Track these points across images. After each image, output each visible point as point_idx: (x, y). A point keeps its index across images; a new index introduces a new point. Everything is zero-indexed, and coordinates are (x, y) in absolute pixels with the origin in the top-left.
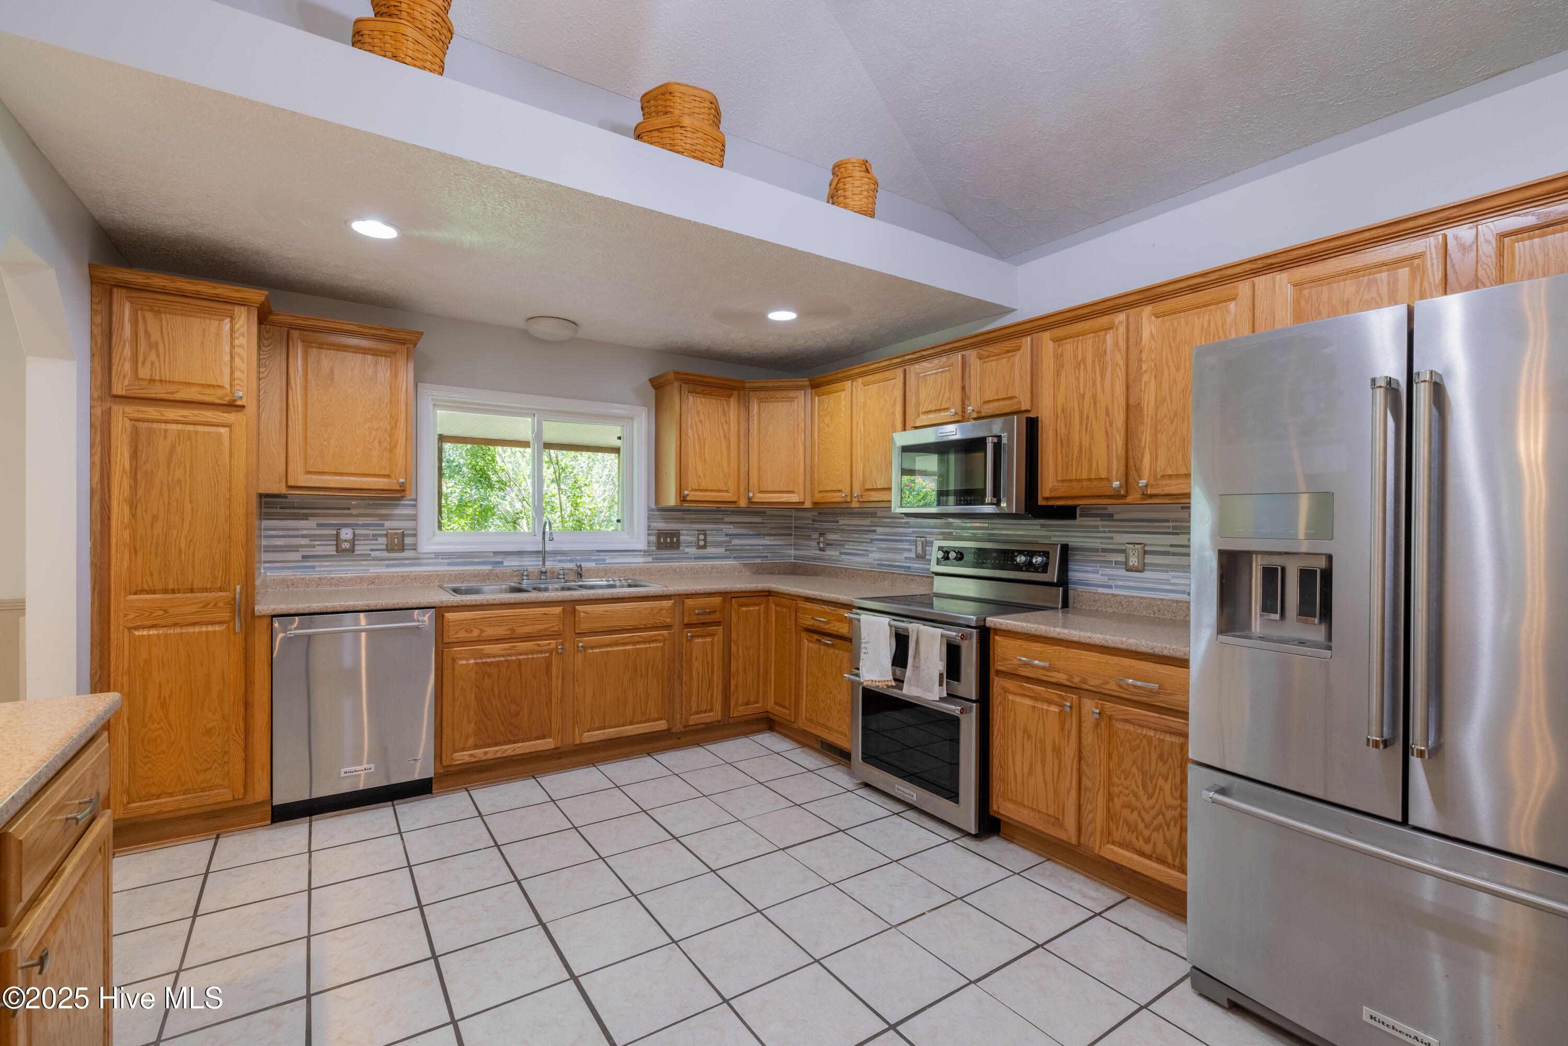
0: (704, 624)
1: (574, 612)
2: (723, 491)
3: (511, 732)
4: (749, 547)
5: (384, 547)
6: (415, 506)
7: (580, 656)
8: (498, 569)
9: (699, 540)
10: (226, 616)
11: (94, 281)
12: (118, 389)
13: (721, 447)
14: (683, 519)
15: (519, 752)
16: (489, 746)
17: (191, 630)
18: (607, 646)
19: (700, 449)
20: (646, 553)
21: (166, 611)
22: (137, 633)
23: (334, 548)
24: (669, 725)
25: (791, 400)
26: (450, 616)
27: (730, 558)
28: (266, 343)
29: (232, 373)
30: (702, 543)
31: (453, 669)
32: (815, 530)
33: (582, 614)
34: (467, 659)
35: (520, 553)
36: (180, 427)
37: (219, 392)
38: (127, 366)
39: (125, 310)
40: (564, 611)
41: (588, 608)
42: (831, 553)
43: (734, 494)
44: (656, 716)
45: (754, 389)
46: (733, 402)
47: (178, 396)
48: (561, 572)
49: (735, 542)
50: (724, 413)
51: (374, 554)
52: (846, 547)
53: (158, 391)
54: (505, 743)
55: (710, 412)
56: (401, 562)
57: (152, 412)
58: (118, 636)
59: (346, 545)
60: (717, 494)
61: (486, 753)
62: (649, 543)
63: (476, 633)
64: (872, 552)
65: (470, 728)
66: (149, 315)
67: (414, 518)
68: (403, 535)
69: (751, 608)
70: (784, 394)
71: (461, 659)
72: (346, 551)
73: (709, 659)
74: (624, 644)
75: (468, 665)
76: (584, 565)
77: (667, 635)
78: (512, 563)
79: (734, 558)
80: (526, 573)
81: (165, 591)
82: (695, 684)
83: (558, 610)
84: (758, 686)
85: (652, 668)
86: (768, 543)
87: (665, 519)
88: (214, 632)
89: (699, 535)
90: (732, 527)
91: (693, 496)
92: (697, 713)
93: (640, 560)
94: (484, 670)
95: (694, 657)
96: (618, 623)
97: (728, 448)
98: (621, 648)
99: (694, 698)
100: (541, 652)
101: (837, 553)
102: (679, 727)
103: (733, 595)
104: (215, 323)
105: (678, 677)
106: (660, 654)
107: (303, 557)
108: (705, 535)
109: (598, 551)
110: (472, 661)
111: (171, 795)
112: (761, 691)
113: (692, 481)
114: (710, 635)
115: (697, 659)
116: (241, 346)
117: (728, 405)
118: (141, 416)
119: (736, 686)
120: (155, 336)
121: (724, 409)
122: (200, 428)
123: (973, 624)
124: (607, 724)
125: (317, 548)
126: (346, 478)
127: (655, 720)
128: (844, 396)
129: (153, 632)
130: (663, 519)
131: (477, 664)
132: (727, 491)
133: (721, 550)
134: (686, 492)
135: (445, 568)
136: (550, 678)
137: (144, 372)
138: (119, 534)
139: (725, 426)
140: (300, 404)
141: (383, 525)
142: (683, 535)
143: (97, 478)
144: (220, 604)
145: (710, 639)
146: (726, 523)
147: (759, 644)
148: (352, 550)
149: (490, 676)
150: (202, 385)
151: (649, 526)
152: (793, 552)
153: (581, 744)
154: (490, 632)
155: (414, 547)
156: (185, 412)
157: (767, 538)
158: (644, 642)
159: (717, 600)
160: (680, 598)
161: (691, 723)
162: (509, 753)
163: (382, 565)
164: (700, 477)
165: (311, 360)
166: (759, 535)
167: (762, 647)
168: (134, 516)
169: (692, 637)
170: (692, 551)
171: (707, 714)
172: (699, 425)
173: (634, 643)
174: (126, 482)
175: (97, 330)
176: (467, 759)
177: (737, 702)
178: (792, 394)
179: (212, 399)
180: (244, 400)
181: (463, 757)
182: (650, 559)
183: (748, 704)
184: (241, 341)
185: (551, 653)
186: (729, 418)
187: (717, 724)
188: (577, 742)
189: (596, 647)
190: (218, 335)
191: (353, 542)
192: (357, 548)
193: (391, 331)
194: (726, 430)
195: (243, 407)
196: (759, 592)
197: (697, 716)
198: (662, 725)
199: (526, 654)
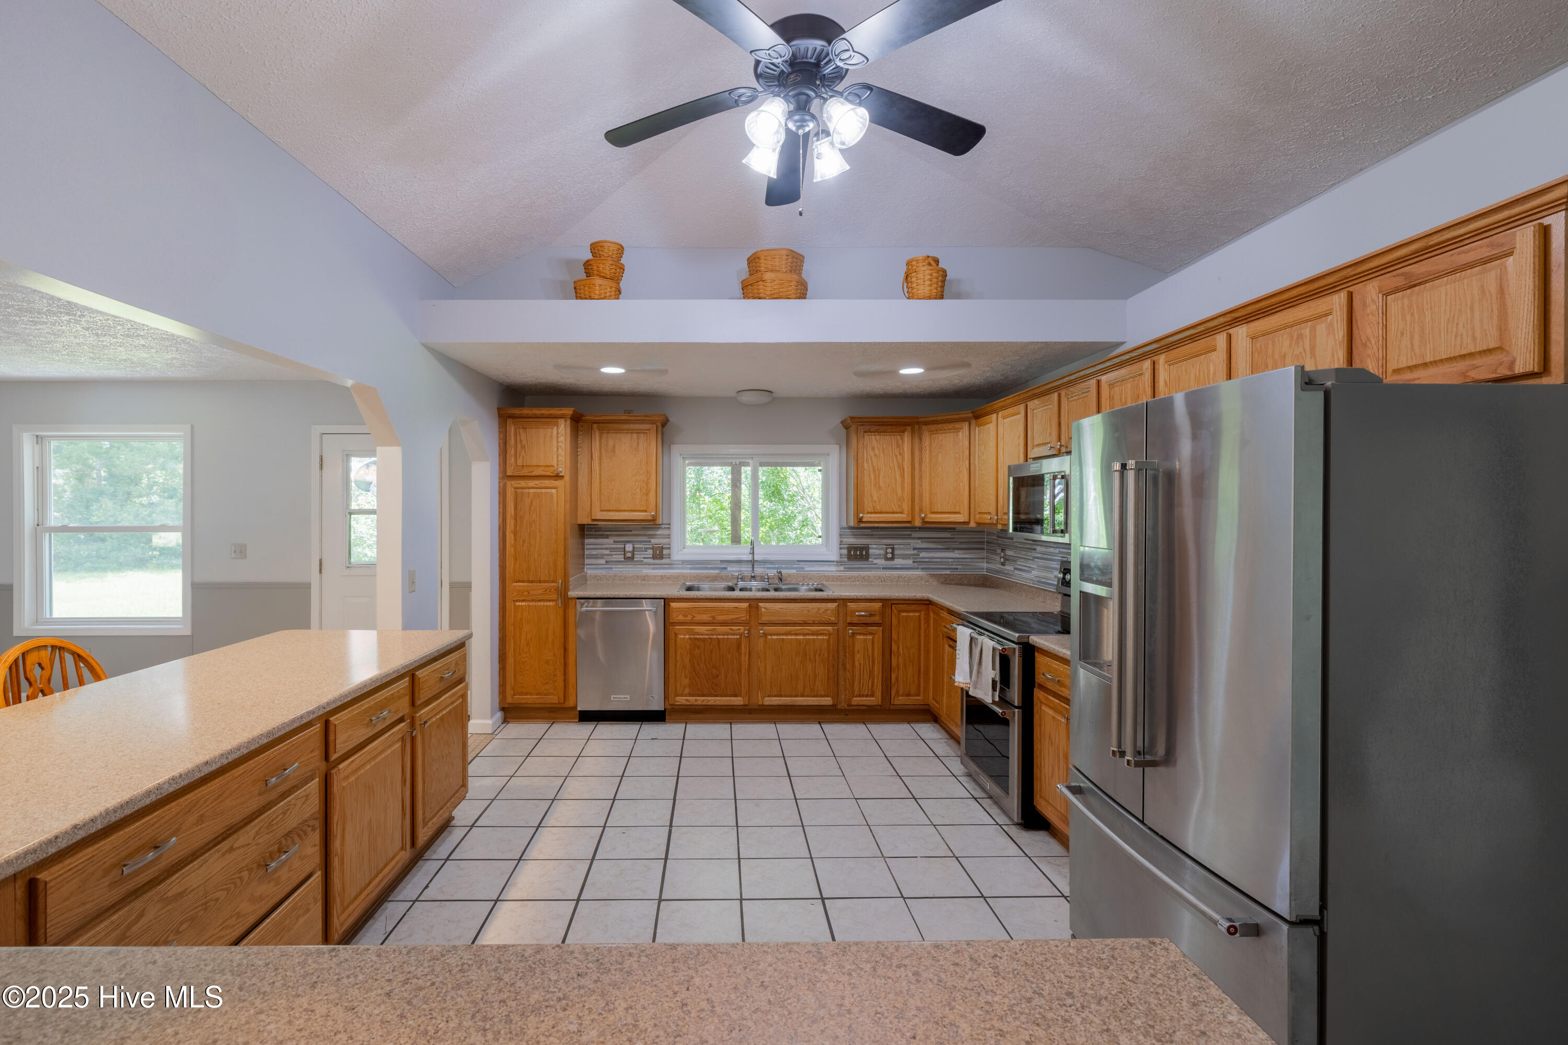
0: (866, 624)
1: (758, 607)
2: (897, 513)
3: (713, 689)
4: (938, 560)
5: (651, 556)
6: (669, 528)
7: (762, 640)
8: (724, 573)
9: (887, 553)
10: (554, 596)
11: (500, 416)
12: (509, 473)
13: (895, 476)
14: (872, 535)
15: (718, 703)
16: (699, 696)
17: (539, 604)
18: (782, 634)
19: (875, 478)
20: (839, 563)
21: (529, 593)
22: (517, 604)
23: (623, 556)
24: (833, 702)
25: (957, 430)
26: (673, 605)
27: (918, 568)
28: (581, 433)
29: (558, 458)
30: (889, 556)
31: (676, 642)
32: (999, 545)
33: (763, 610)
34: (685, 635)
35: (739, 562)
36: (534, 490)
37: (552, 469)
38: (513, 460)
39: (511, 429)
40: (750, 606)
41: (767, 605)
42: (1009, 568)
43: (908, 515)
44: (823, 693)
45: (927, 423)
46: (907, 437)
47: (534, 474)
48: (766, 577)
49: (923, 554)
50: (898, 446)
51: (645, 560)
52: (1018, 563)
53: (525, 472)
54: (709, 696)
55: (885, 446)
56: (662, 566)
57: (523, 483)
58: (509, 604)
59: (629, 555)
60: (891, 515)
61: (696, 700)
62: (841, 555)
63: (689, 617)
64: (1033, 569)
65: (686, 682)
66: (521, 430)
67: (668, 536)
68: (662, 548)
69: (911, 614)
70: (950, 426)
71: (680, 634)
72: (630, 559)
73: (870, 653)
74: (796, 634)
75: (684, 638)
76: (784, 572)
77: (831, 631)
78: (733, 570)
79: (922, 569)
80: (740, 577)
81: (529, 581)
82: (857, 672)
83: (745, 605)
84: (919, 681)
85: (819, 655)
86: (958, 556)
87: (856, 536)
88: (550, 606)
89: (887, 548)
90: (919, 541)
91: (867, 517)
92: (860, 696)
93: (833, 568)
94: (696, 643)
95: (856, 651)
96: (790, 618)
97: (903, 476)
98: (793, 637)
99: (856, 683)
100: (733, 634)
101: (1012, 568)
102: (843, 705)
103: (893, 602)
104: (550, 430)
105: (843, 665)
106: (825, 644)
107: (606, 562)
108: (893, 549)
109: (798, 561)
110: (687, 637)
111: (531, 694)
112: (922, 685)
113: (868, 506)
114: (870, 634)
115: (858, 652)
116: (562, 442)
117: (902, 439)
118: (518, 486)
119: (897, 679)
120: (524, 442)
121: (897, 443)
122: (543, 491)
123: (1015, 640)
124: (783, 693)
125: (614, 556)
126: (622, 513)
127: (822, 696)
128: (991, 427)
129: (524, 604)
130: (854, 535)
131: (690, 638)
132: (901, 513)
133: (909, 562)
134: (861, 515)
135: (688, 571)
136: (740, 654)
137: (520, 462)
138: (510, 550)
139: (899, 457)
140: (598, 468)
141: (650, 542)
142: (872, 548)
143: (501, 520)
144: (553, 590)
145: (871, 637)
146: (914, 538)
147: (920, 645)
148: (633, 557)
149: (699, 648)
150: (544, 466)
151: (841, 541)
152: (985, 565)
153: (763, 705)
154: (699, 617)
155: (669, 556)
156: (537, 482)
157: (956, 551)
158: (813, 634)
159: (878, 605)
160: (843, 602)
161: (853, 703)
162: (711, 703)
163: (649, 568)
164: (875, 502)
165: (603, 441)
166: (949, 549)
167: (922, 648)
168: (516, 540)
169: (853, 634)
170: (881, 562)
171: (868, 698)
172: (874, 458)
173: (805, 635)
174: (513, 522)
175: (501, 442)
176: (685, 702)
177: (897, 692)
178: (957, 425)
179: (549, 474)
180: (563, 472)
181: (681, 700)
182: (842, 568)
183: (909, 695)
184: (562, 439)
185: (741, 636)
186: (903, 449)
187: (879, 708)
188: (760, 703)
189: (774, 635)
190: (551, 437)
191: (633, 552)
192: (635, 556)
193: (646, 416)
194: (900, 461)
195: (563, 476)
196: (918, 600)
197: (858, 699)
198: (828, 701)
199: (723, 635)
